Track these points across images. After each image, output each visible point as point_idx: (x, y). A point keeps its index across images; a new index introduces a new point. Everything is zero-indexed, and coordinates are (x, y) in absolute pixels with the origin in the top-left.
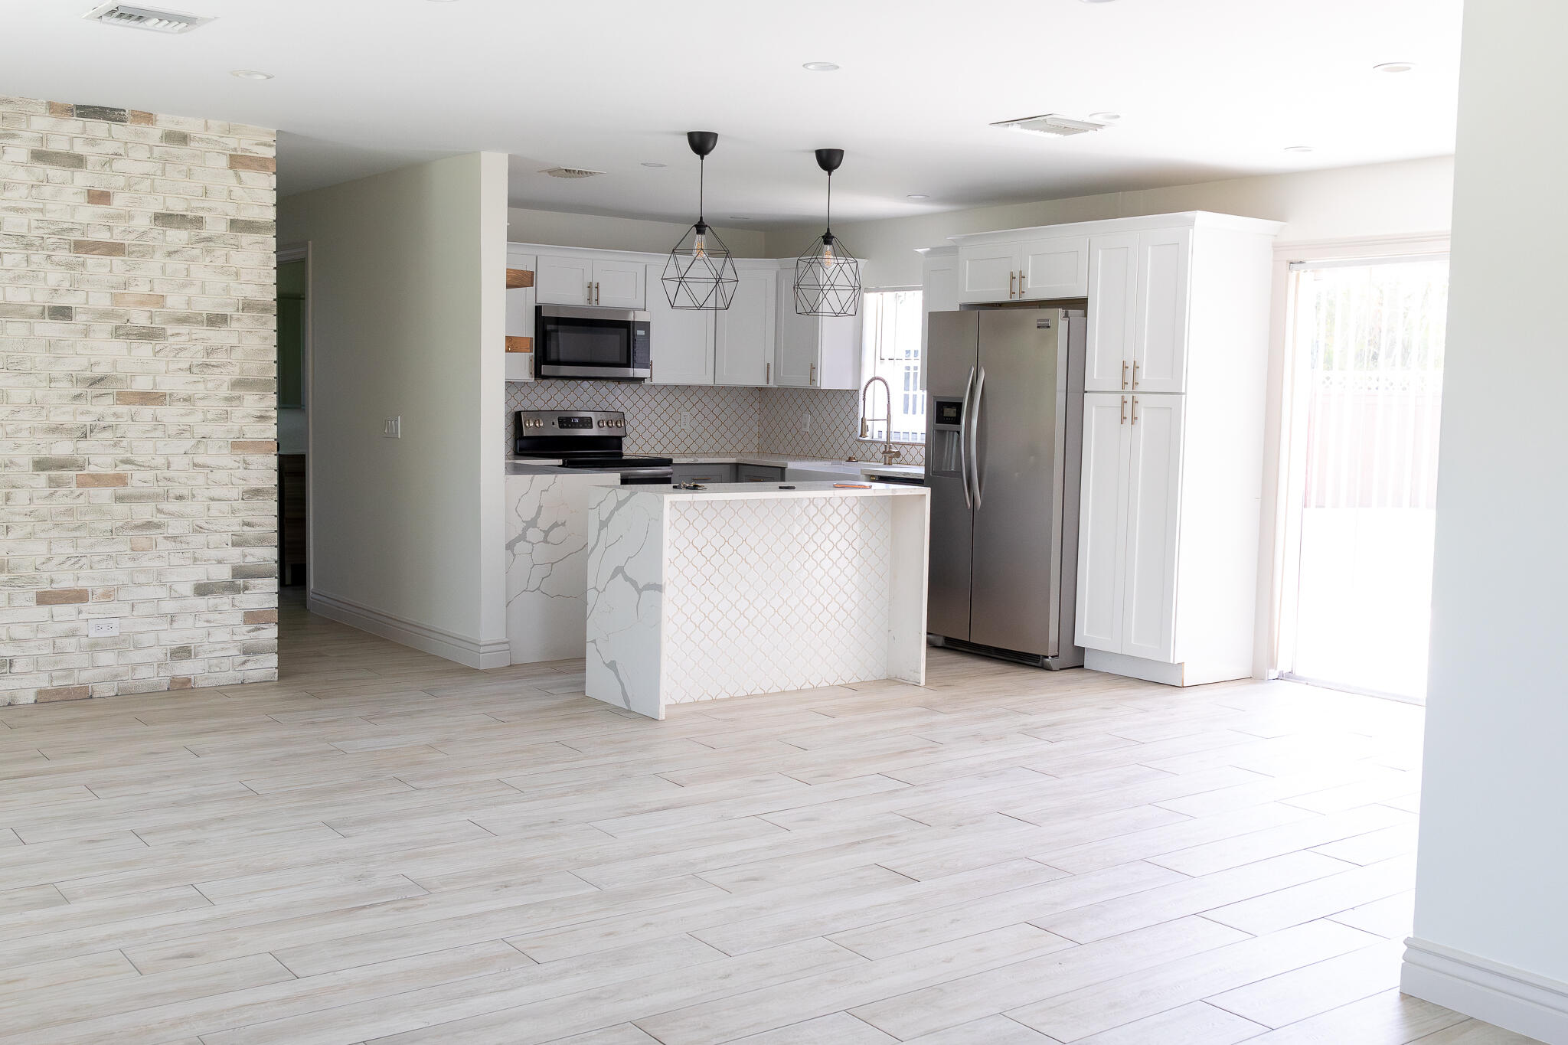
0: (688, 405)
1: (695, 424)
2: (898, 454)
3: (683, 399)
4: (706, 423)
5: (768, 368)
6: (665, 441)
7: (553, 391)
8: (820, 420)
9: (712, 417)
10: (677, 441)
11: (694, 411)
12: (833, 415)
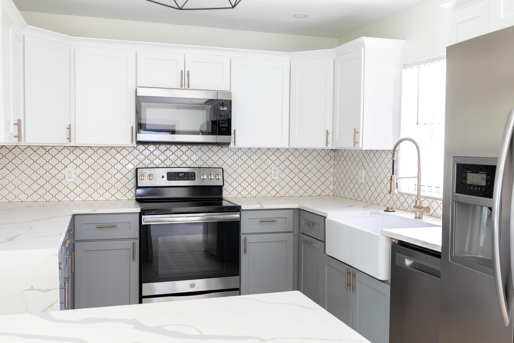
0: (278, 162)
1: (283, 175)
2: (428, 209)
3: (273, 158)
4: (292, 175)
5: (327, 134)
6: (259, 188)
7: (168, 153)
8: (371, 174)
9: (296, 171)
10: (269, 188)
11: (283, 167)
12: (380, 170)
